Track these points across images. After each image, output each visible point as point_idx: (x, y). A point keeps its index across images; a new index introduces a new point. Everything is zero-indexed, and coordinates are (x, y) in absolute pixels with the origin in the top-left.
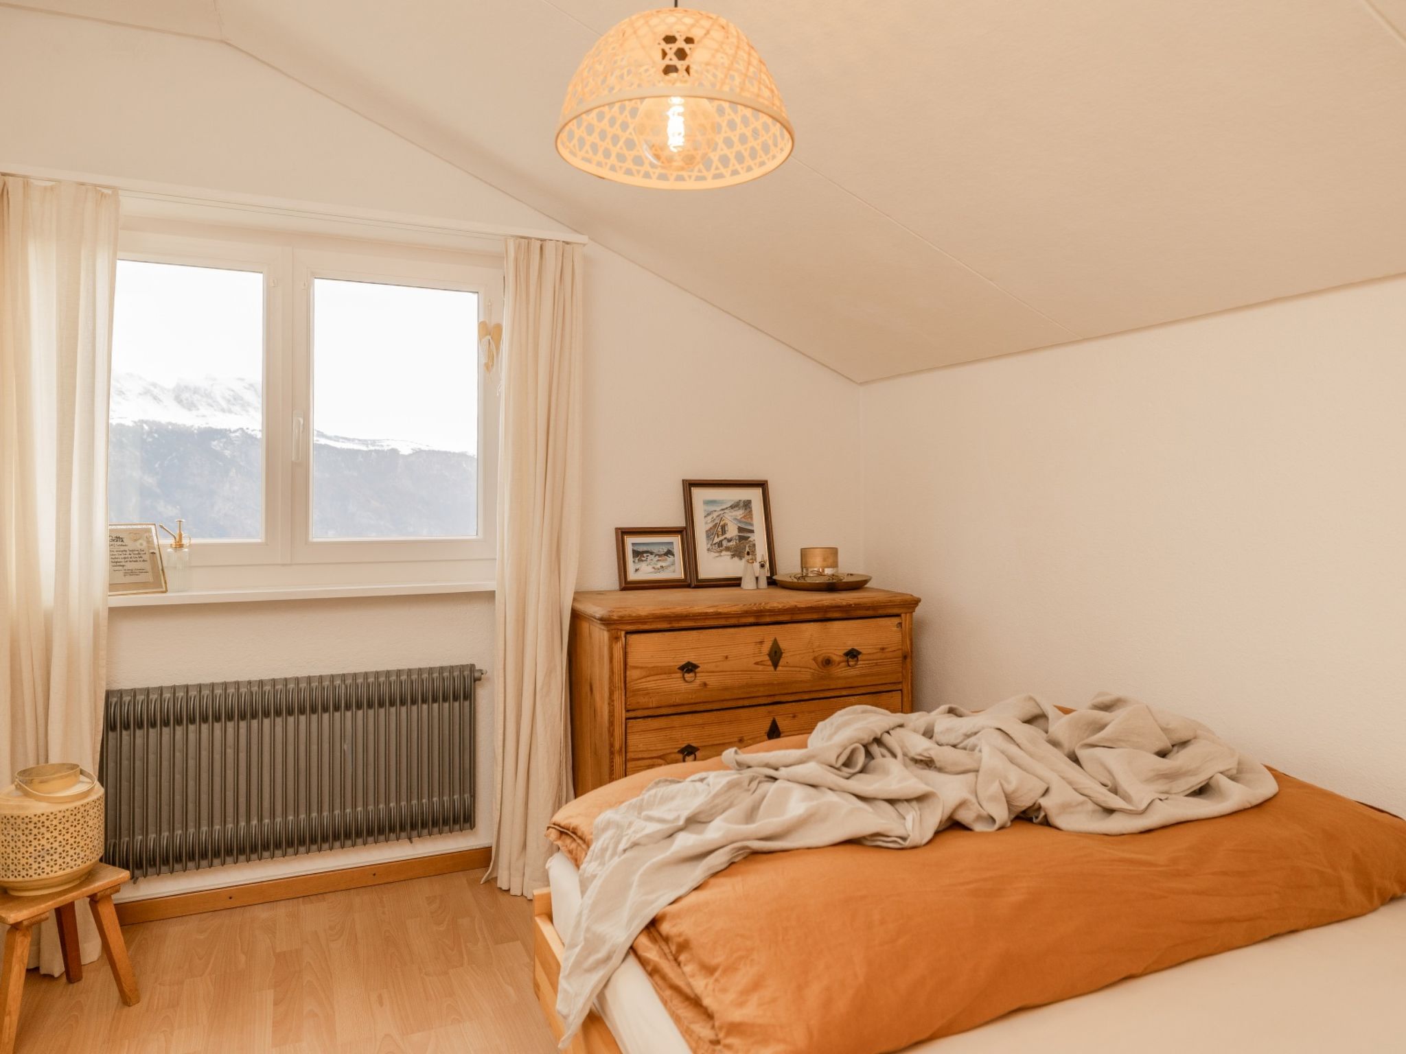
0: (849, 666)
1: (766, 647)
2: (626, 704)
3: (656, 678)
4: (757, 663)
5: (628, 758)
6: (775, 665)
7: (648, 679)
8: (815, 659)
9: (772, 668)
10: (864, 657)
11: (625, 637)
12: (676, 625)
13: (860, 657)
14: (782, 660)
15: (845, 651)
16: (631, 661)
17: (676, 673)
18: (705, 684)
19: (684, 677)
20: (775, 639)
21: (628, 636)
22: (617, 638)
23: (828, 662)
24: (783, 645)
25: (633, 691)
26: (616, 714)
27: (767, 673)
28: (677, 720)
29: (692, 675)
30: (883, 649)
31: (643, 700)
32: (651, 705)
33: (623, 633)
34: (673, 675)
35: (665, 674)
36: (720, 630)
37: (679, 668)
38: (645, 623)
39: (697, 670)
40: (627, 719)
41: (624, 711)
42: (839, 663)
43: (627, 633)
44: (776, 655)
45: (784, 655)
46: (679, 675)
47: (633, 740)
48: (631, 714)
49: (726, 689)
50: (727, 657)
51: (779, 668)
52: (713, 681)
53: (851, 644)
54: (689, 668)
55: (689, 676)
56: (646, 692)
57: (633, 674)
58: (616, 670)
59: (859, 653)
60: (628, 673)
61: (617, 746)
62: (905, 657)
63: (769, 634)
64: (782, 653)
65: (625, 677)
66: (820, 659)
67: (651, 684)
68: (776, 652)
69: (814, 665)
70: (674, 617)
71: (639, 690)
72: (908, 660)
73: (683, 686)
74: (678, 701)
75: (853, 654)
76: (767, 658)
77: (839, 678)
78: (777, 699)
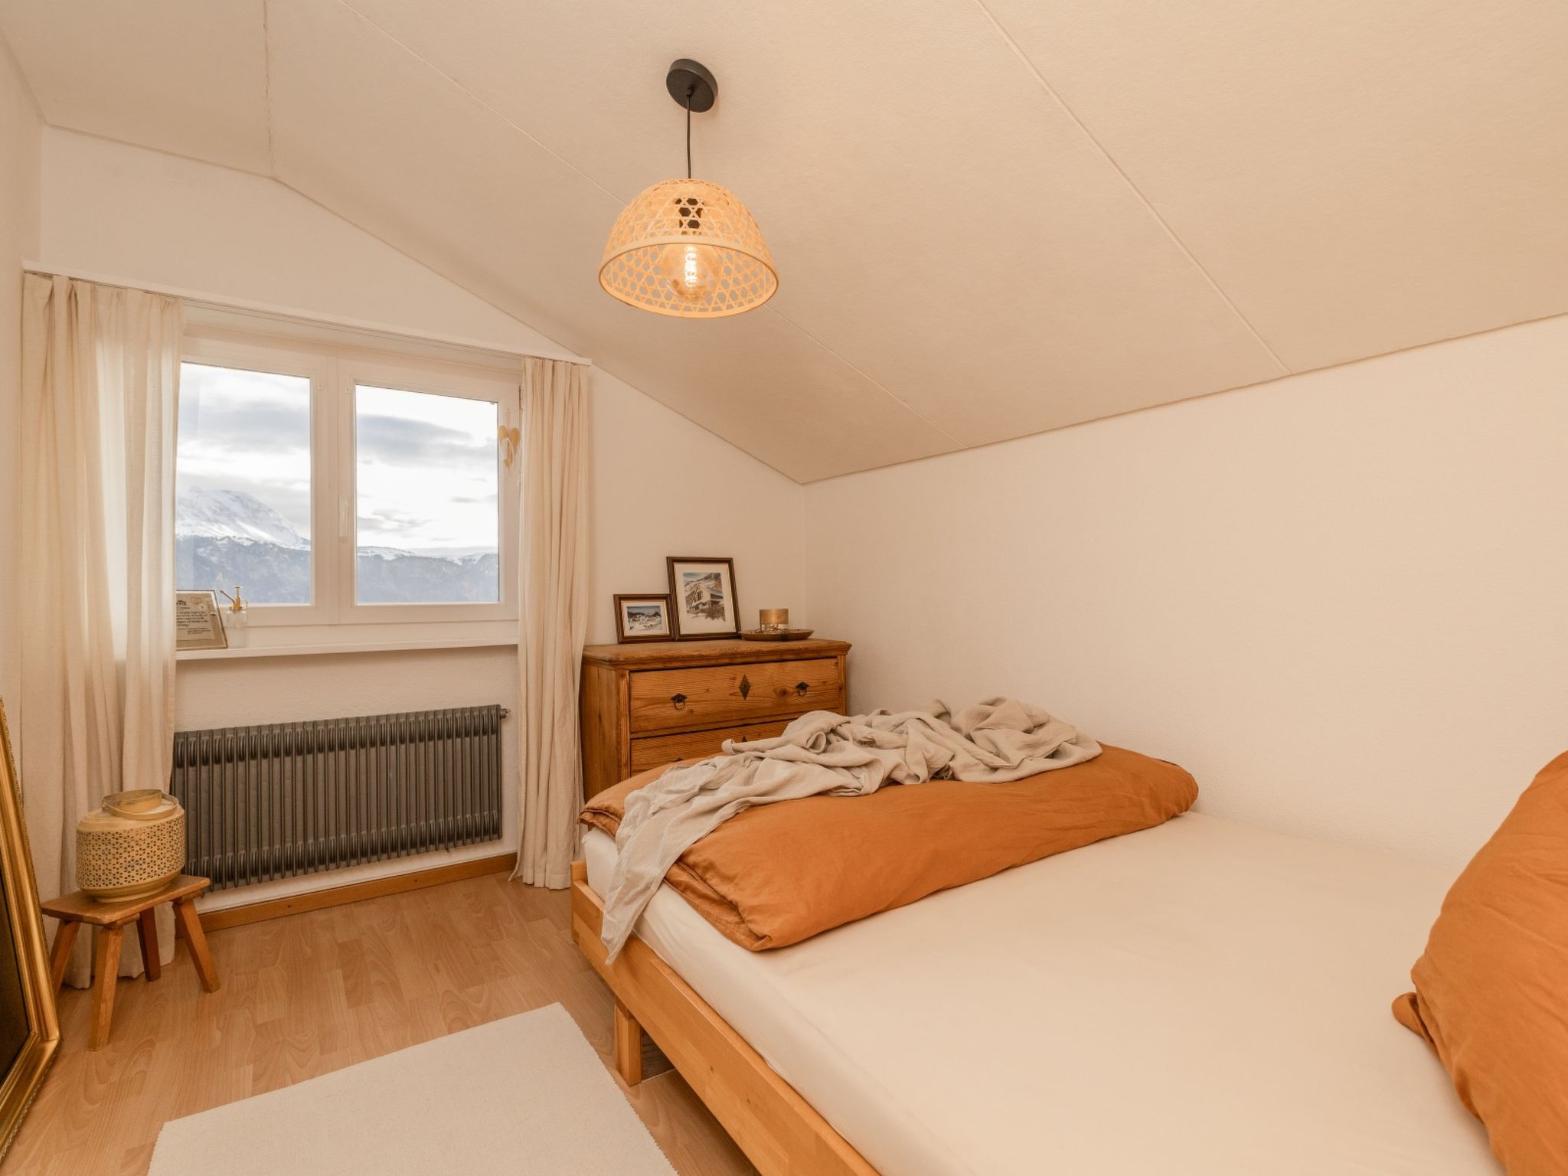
0: (800, 695)
1: (738, 682)
2: (630, 727)
3: (655, 706)
4: (731, 694)
5: (633, 769)
6: (745, 695)
7: (648, 707)
8: (774, 691)
9: (742, 698)
10: (812, 689)
11: (629, 675)
12: (669, 665)
13: (808, 688)
14: (750, 691)
15: (796, 685)
16: (634, 694)
17: (669, 702)
18: (692, 711)
19: (675, 706)
20: (745, 676)
21: (632, 674)
22: (623, 676)
23: (784, 693)
24: (750, 680)
25: (636, 717)
26: (623, 736)
27: (738, 702)
28: (670, 740)
29: (681, 704)
30: (824, 682)
31: (644, 724)
32: (650, 728)
33: (627, 672)
34: (667, 705)
35: (661, 703)
36: (703, 669)
37: (672, 699)
38: (645, 664)
39: (685, 700)
40: (631, 739)
41: (629, 733)
42: (792, 694)
43: (632, 671)
44: (745, 688)
45: (751, 688)
46: (672, 704)
47: (636, 755)
48: (634, 736)
49: (707, 714)
50: (708, 690)
51: (748, 698)
52: (698, 708)
53: (802, 678)
54: (679, 698)
55: (679, 705)
56: (647, 718)
57: (635, 704)
58: (622, 701)
59: (807, 686)
60: (632, 703)
61: (624, 760)
62: (841, 689)
63: (740, 671)
64: (750, 687)
65: (630, 706)
66: (779, 690)
67: (650, 711)
68: (745, 686)
69: (774, 696)
70: (668, 659)
71: (640, 716)
72: (843, 691)
73: (675, 713)
74: (671, 725)
75: (802, 687)
76: (739, 690)
77: (792, 705)
78: (746, 722)
